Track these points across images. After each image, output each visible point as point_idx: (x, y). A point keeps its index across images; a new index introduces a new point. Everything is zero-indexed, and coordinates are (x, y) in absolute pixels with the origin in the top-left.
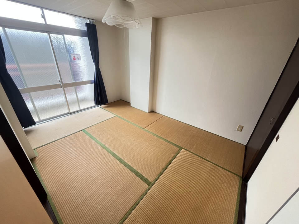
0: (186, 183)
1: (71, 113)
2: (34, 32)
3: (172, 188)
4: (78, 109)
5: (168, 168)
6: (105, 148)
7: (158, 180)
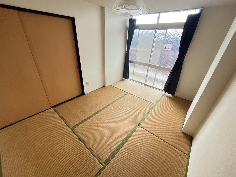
0: (60, 155)
1: (145, 85)
2: (150, 30)
3: (62, 142)
4: (152, 85)
5: (81, 142)
6: (110, 104)
7: (73, 133)
